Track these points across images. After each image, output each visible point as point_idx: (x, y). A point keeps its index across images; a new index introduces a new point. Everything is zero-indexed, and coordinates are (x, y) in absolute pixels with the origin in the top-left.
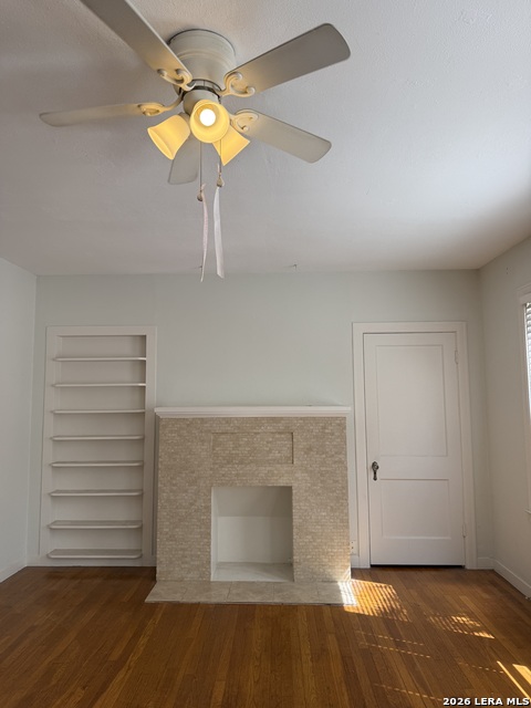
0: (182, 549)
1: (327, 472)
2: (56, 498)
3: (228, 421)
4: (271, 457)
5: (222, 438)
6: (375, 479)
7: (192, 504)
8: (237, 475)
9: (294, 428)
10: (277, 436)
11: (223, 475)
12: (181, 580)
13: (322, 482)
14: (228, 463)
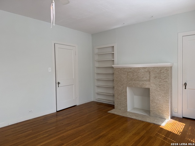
0: (120, 102)
1: (162, 85)
2: (98, 87)
3: (131, 68)
4: (143, 79)
5: (129, 73)
6: (185, 88)
7: (122, 91)
8: (133, 84)
9: (150, 70)
10: (145, 73)
11: (130, 84)
12: (120, 109)
13: (160, 87)
14: (131, 80)
